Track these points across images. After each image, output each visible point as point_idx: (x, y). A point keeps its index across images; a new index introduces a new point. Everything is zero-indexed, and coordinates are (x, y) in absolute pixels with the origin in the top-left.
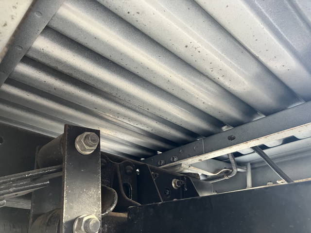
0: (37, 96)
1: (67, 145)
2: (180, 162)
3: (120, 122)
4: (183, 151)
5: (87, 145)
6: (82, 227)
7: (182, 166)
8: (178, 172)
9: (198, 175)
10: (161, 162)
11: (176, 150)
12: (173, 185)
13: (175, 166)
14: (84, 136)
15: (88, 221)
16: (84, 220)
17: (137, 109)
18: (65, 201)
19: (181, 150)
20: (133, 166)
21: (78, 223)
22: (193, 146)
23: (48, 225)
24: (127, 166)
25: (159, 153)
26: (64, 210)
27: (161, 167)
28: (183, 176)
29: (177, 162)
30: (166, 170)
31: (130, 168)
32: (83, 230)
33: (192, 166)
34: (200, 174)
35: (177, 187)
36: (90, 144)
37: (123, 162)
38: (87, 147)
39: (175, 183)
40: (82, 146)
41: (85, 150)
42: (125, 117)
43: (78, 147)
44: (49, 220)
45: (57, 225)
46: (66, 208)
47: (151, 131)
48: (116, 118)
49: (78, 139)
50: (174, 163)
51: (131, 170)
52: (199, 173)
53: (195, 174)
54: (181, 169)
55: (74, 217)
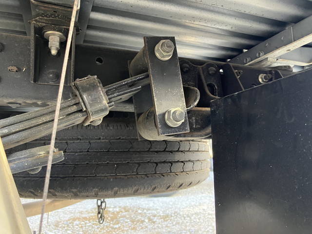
0: (118, 17)
1: (149, 55)
2: (266, 56)
3: (197, 26)
4: (269, 44)
5: (164, 52)
6: (171, 117)
7: (268, 60)
8: (266, 67)
9: (289, 67)
10: (247, 60)
11: (262, 44)
12: (260, 80)
13: (261, 61)
14: (161, 44)
15: (175, 112)
16: (172, 112)
17: (212, 8)
18: (155, 100)
19: (267, 43)
20: (215, 67)
21: (168, 115)
22: (281, 36)
23: (147, 119)
24: (209, 67)
25: (245, 51)
26: (156, 106)
27: (247, 64)
28: (271, 70)
29: (263, 57)
30: (252, 67)
31: (212, 70)
32: (172, 119)
33: (281, 58)
34: (292, 66)
35: (264, 81)
36: (167, 50)
37: (205, 65)
38: (165, 54)
39: (262, 78)
40: (160, 54)
41: (164, 57)
42: (201, 19)
43: (157, 55)
44: (148, 115)
45: (153, 117)
46: (157, 105)
47: (230, 29)
48: (193, 22)
49: (156, 48)
50: (260, 58)
51: (214, 71)
52: (290, 65)
53: (285, 66)
54: (269, 63)
55: (164, 111)
